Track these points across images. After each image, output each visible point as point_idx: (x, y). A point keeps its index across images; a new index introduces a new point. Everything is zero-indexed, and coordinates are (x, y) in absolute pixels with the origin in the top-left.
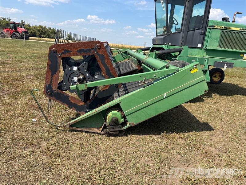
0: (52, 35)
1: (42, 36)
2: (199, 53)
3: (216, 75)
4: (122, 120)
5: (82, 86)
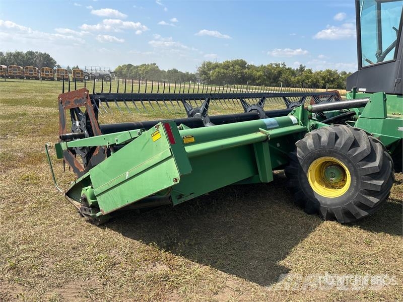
4: (90, 202)
5: (64, 146)
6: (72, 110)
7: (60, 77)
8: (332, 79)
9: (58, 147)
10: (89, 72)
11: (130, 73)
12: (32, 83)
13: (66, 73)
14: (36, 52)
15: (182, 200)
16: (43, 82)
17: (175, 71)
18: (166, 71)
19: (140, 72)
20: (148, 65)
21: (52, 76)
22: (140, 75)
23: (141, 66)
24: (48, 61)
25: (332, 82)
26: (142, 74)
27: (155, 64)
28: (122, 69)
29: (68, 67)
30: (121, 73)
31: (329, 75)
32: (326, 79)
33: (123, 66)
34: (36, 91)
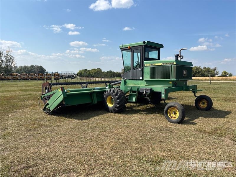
0: (206, 74)
1: (196, 75)
2: (142, 83)
3: (204, 102)
4: (48, 109)
5: (43, 96)
6: (45, 88)
7: (47, 78)
8: (198, 71)
9: (41, 97)
10: (63, 74)
11: (86, 74)
12: (33, 82)
13: (51, 76)
14: (36, 66)
15: (68, 105)
16: (39, 81)
17: (111, 72)
18: (106, 72)
19: (91, 73)
20: (96, 69)
21: (43, 78)
22: (91, 75)
23: (92, 70)
24: (41, 70)
25: (198, 73)
26: (92, 74)
27: (99, 69)
28: (82, 72)
29: (52, 72)
30: (81, 74)
31: (196, 70)
32: (195, 72)
33: (82, 70)
34: (35, 86)
